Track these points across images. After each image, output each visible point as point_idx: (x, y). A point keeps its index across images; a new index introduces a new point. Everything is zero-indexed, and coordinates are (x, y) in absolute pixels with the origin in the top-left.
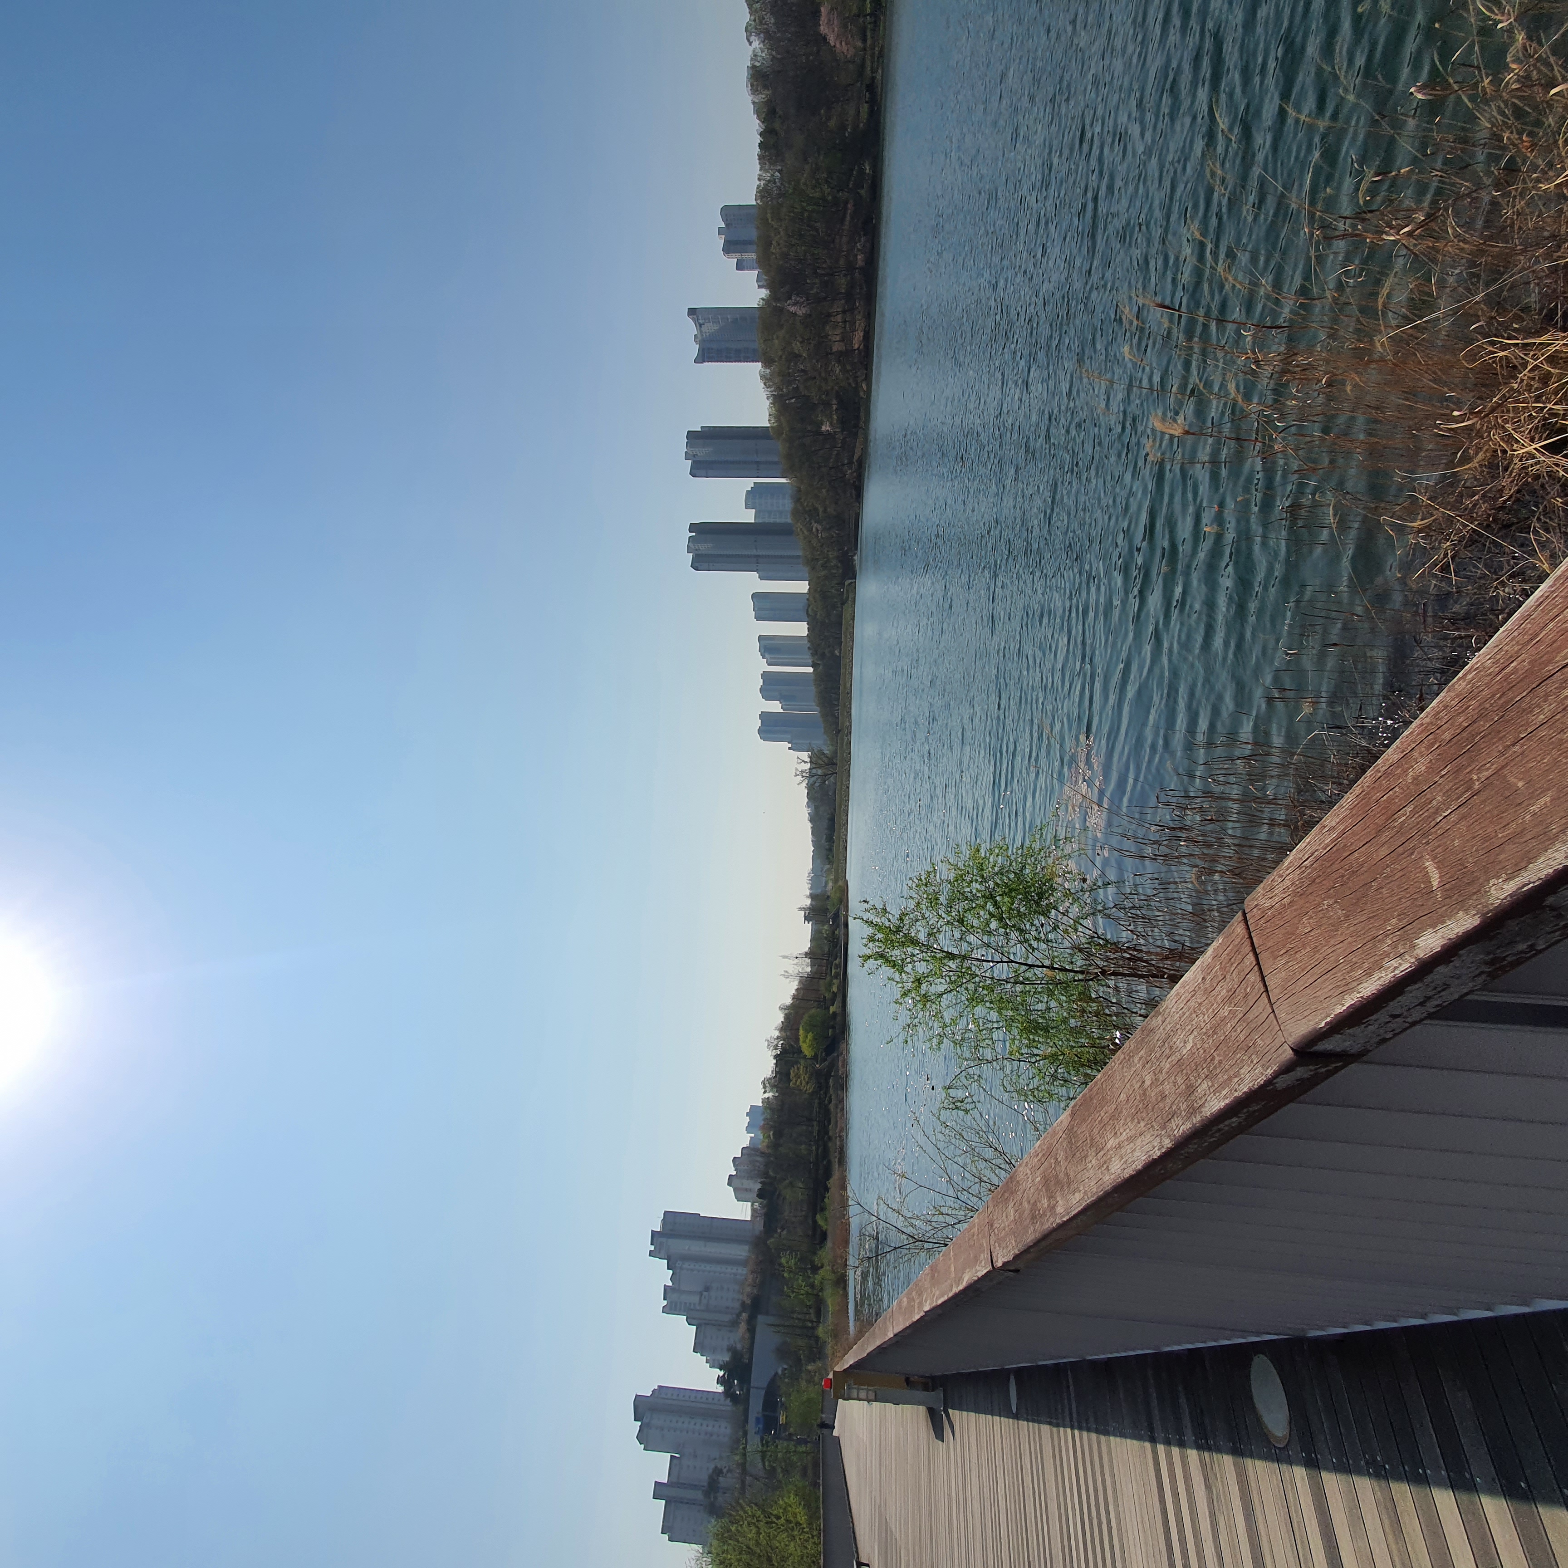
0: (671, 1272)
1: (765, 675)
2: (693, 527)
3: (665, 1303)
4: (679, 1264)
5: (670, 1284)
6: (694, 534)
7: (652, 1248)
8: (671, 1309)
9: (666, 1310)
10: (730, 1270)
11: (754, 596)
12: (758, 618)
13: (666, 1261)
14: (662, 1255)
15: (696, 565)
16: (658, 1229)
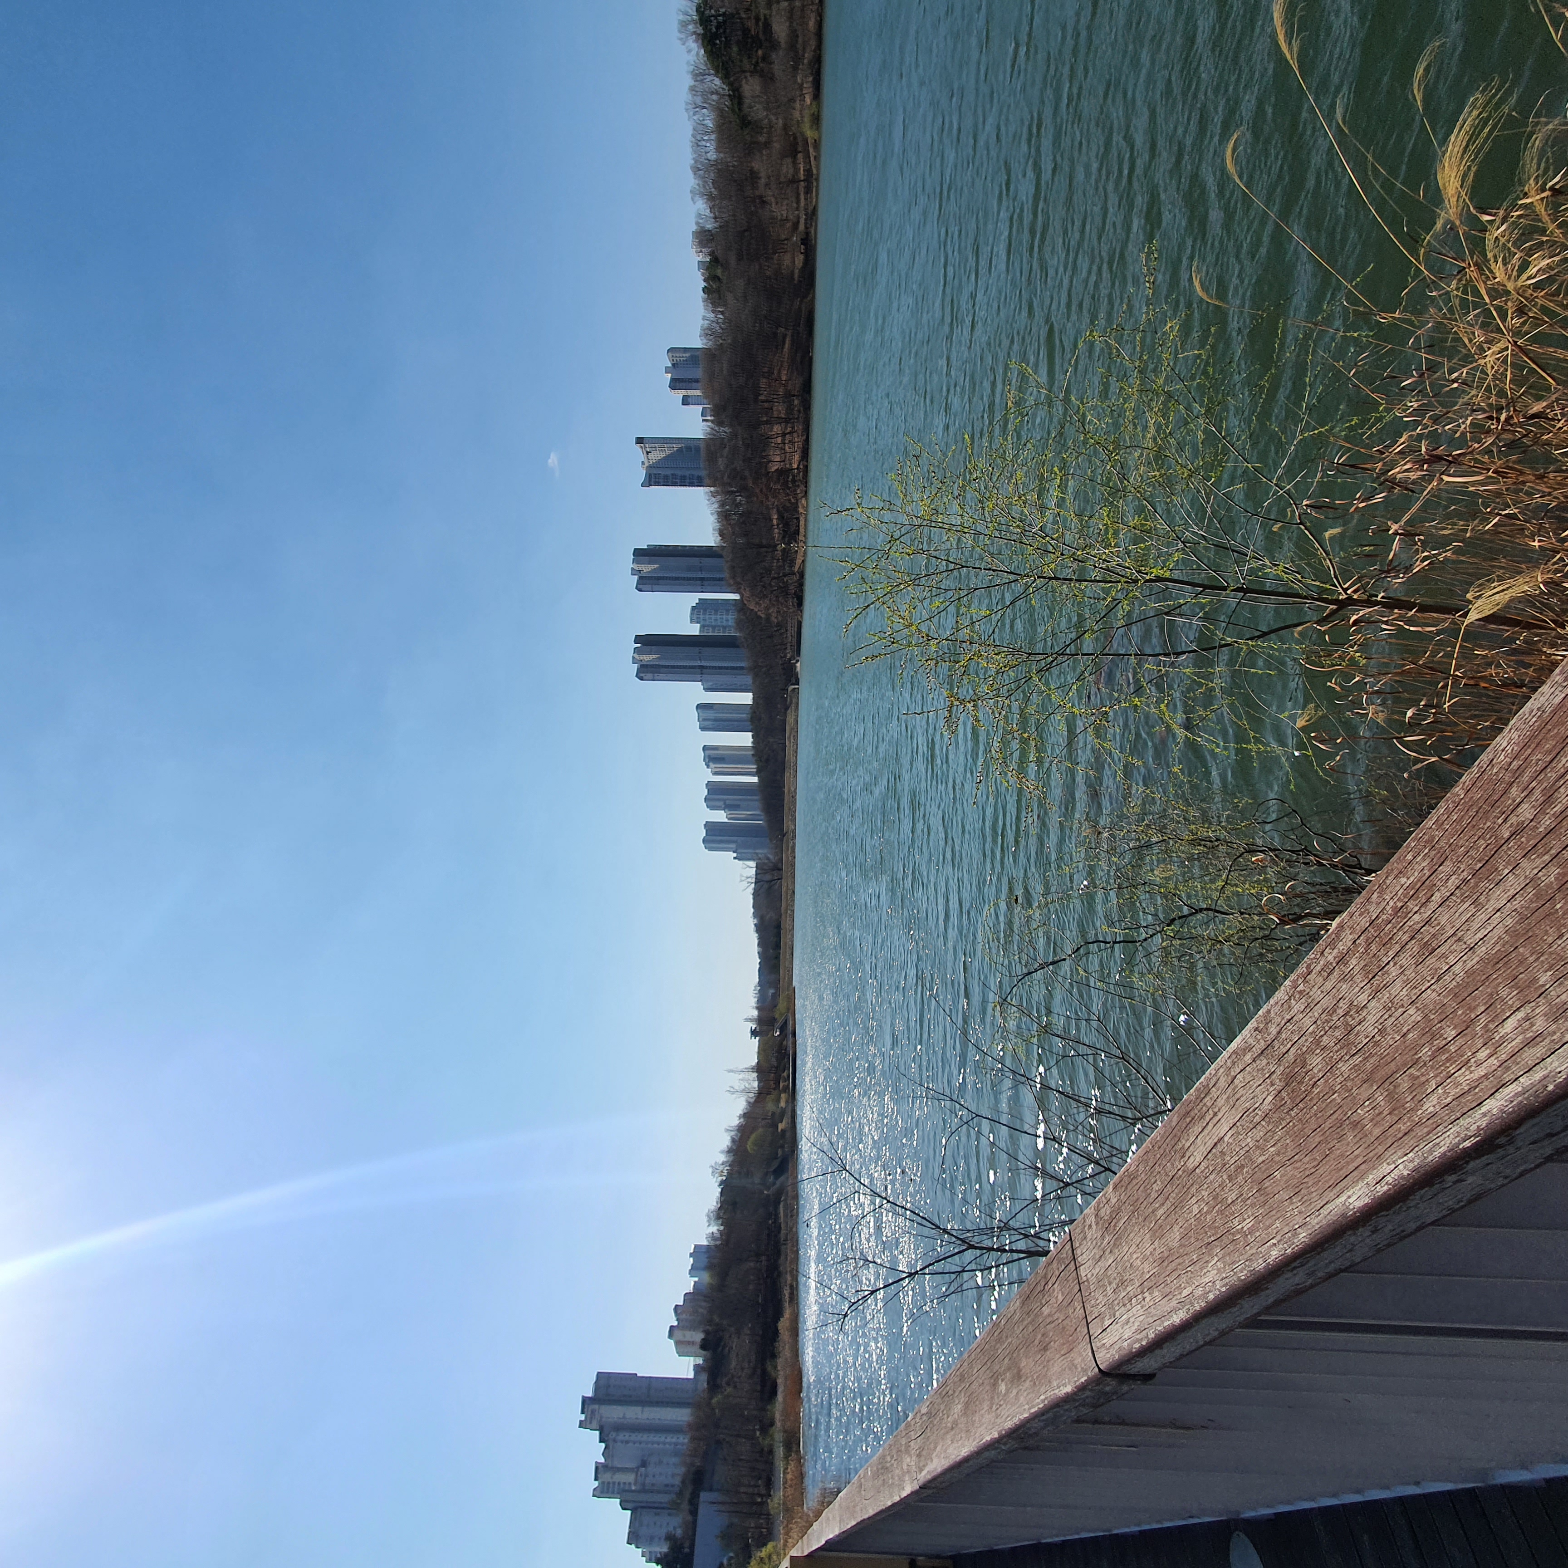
0: (603, 1445)
1: (709, 784)
2: (638, 639)
3: (596, 1484)
4: (613, 1435)
5: (602, 1460)
6: (639, 645)
7: (583, 1417)
8: (602, 1492)
9: (596, 1493)
10: (671, 1439)
11: (699, 707)
12: (703, 729)
13: (597, 1432)
14: (595, 1424)
15: (642, 675)
16: (590, 1394)
